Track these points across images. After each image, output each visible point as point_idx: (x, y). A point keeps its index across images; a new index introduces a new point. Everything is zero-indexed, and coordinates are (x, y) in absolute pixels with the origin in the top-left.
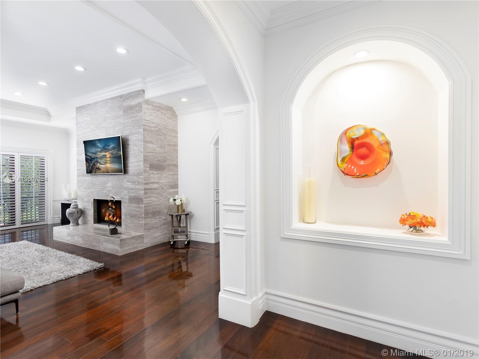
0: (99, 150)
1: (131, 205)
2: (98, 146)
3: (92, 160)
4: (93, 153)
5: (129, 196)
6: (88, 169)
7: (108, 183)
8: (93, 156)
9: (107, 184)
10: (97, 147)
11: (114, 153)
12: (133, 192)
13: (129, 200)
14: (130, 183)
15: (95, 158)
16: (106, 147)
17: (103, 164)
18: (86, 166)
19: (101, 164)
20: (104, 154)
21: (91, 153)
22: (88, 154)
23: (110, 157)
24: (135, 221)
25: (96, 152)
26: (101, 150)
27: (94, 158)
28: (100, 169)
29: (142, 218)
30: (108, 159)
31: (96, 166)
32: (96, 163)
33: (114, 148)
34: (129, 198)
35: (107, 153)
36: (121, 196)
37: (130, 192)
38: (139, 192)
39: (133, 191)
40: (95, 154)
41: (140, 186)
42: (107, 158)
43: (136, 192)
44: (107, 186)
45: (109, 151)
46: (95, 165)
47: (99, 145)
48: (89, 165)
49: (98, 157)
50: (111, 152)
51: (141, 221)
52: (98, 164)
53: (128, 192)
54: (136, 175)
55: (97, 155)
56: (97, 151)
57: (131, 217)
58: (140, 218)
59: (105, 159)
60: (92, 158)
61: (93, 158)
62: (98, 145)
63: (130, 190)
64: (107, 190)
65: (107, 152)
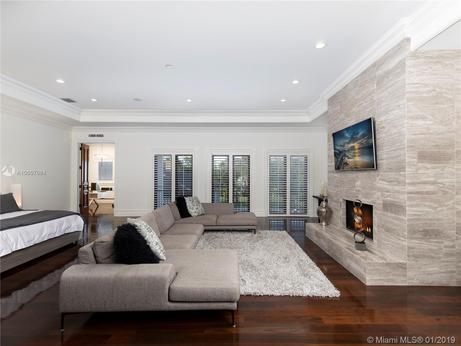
0: (347, 141)
1: (386, 213)
2: (346, 136)
3: (340, 154)
4: (341, 146)
5: (383, 201)
6: (337, 165)
7: (357, 181)
8: (341, 149)
9: (356, 183)
10: (346, 138)
11: (363, 142)
12: (389, 196)
13: (383, 206)
14: (385, 183)
15: (343, 152)
16: (354, 136)
17: (351, 158)
18: (335, 162)
19: (349, 158)
20: (352, 145)
21: (339, 146)
22: (337, 148)
24: (391, 238)
25: (344, 144)
26: (350, 140)
28: (348, 164)
29: (403, 237)
31: (344, 160)
32: (344, 158)
33: (363, 136)
34: (383, 203)
35: (355, 144)
36: (373, 199)
37: (386, 196)
38: (399, 196)
39: (389, 193)
40: (343, 146)
41: (401, 187)
42: (355, 149)
43: (395, 195)
44: (356, 185)
45: (357, 141)
48: (337, 160)
49: (346, 150)
50: (360, 141)
51: (402, 240)
52: (346, 158)
53: (383, 195)
54: (394, 171)
55: (345, 148)
56: (345, 143)
57: (386, 231)
58: (400, 236)
60: (340, 152)
61: (341, 152)
63: (385, 192)
64: (356, 190)
65: (355, 142)
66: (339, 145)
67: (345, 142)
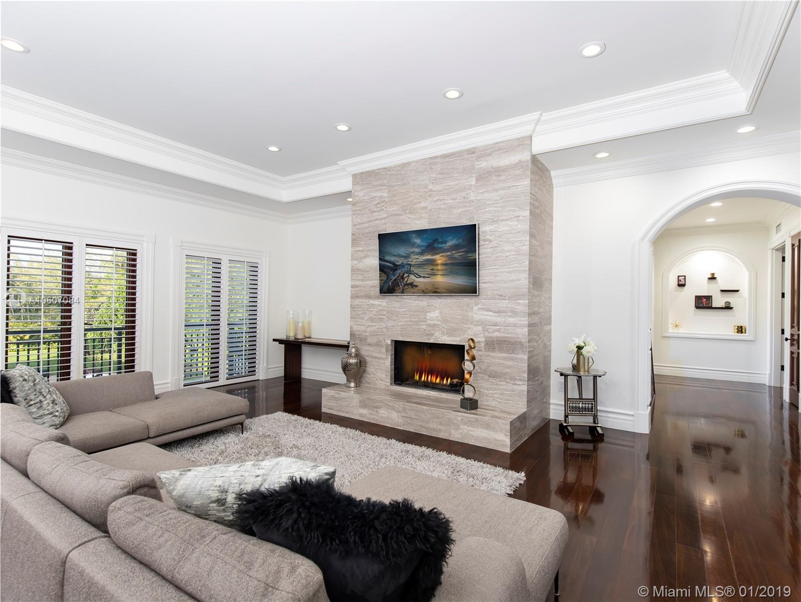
0: (417, 250)
1: (492, 354)
2: (415, 242)
3: (396, 270)
4: (400, 256)
5: (485, 337)
6: (385, 286)
7: (430, 312)
8: (399, 261)
9: (428, 314)
10: (413, 245)
11: (456, 255)
12: (498, 331)
13: (486, 344)
14: (491, 313)
15: (404, 266)
16: (436, 245)
17: (424, 277)
18: (381, 280)
19: (420, 277)
20: (429, 257)
22: (388, 258)
23: (443, 264)
24: (500, 385)
25: (409, 254)
26: (423, 249)
27: (402, 266)
28: (417, 286)
29: (521, 380)
30: (439, 268)
31: (406, 280)
32: (406, 275)
33: (456, 247)
34: (486, 341)
35: (437, 257)
36: (465, 336)
37: (490, 331)
38: (515, 330)
39: (498, 327)
40: (406, 257)
41: (519, 319)
42: (437, 265)
43: (508, 330)
44: (428, 318)
45: (444, 252)
46: (403, 278)
47: (418, 241)
48: (388, 278)
49: (413, 263)
50: (449, 253)
51: (519, 385)
52: (412, 277)
53: (484, 330)
54: (507, 298)
55: (410, 260)
56: (412, 253)
57: (489, 376)
58: (515, 379)
59: (431, 268)
60: (396, 266)
61: (400, 265)
62: (416, 240)
63: (490, 325)
64: (427, 325)
65: (436, 254)
66: (396, 254)
67: (411, 250)
